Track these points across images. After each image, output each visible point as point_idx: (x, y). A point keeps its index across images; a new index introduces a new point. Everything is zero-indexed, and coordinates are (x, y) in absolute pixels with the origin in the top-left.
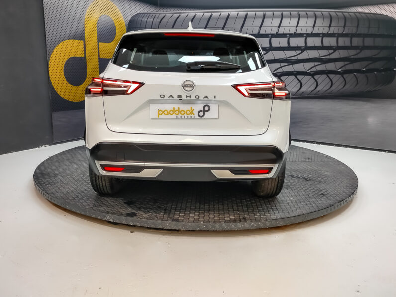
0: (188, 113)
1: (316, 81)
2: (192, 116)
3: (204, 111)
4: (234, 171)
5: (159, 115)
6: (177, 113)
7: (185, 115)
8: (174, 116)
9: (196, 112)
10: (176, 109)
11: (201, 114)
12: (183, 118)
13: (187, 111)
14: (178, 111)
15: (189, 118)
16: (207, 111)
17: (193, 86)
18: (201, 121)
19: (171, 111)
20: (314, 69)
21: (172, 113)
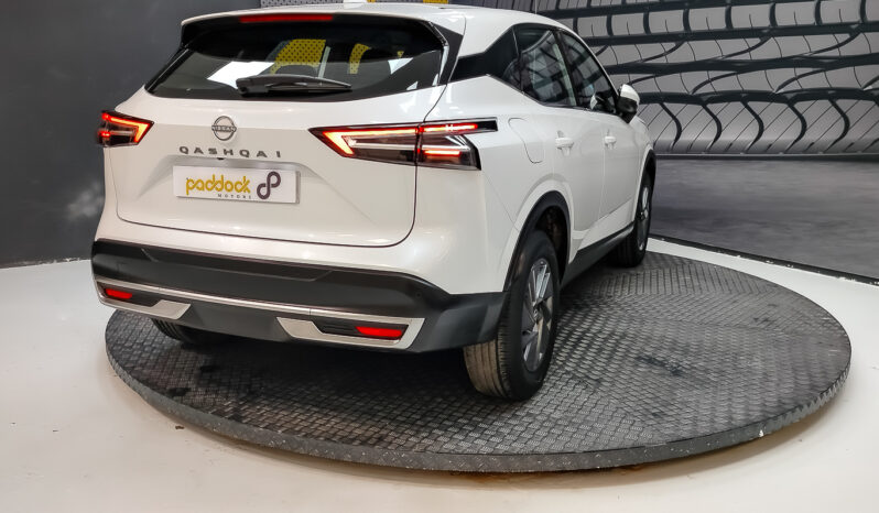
0: (239, 187)
1: (800, 116)
2: (247, 194)
3: (269, 186)
4: (324, 325)
5: (188, 188)
6: (219, 186)
7: (234, 192)
8: (214, 194)
9: (253, 187)
10: (218, 178)
11: (264, 191)
12: (229, 198)
13: (237, 183)
14: (221, 182)
15: (242, 198)
16: (276, 185)
17: (232, 130)
18: (262, 208)
19: (209, 181)
20: (794, 86)
21: (210, 185)
